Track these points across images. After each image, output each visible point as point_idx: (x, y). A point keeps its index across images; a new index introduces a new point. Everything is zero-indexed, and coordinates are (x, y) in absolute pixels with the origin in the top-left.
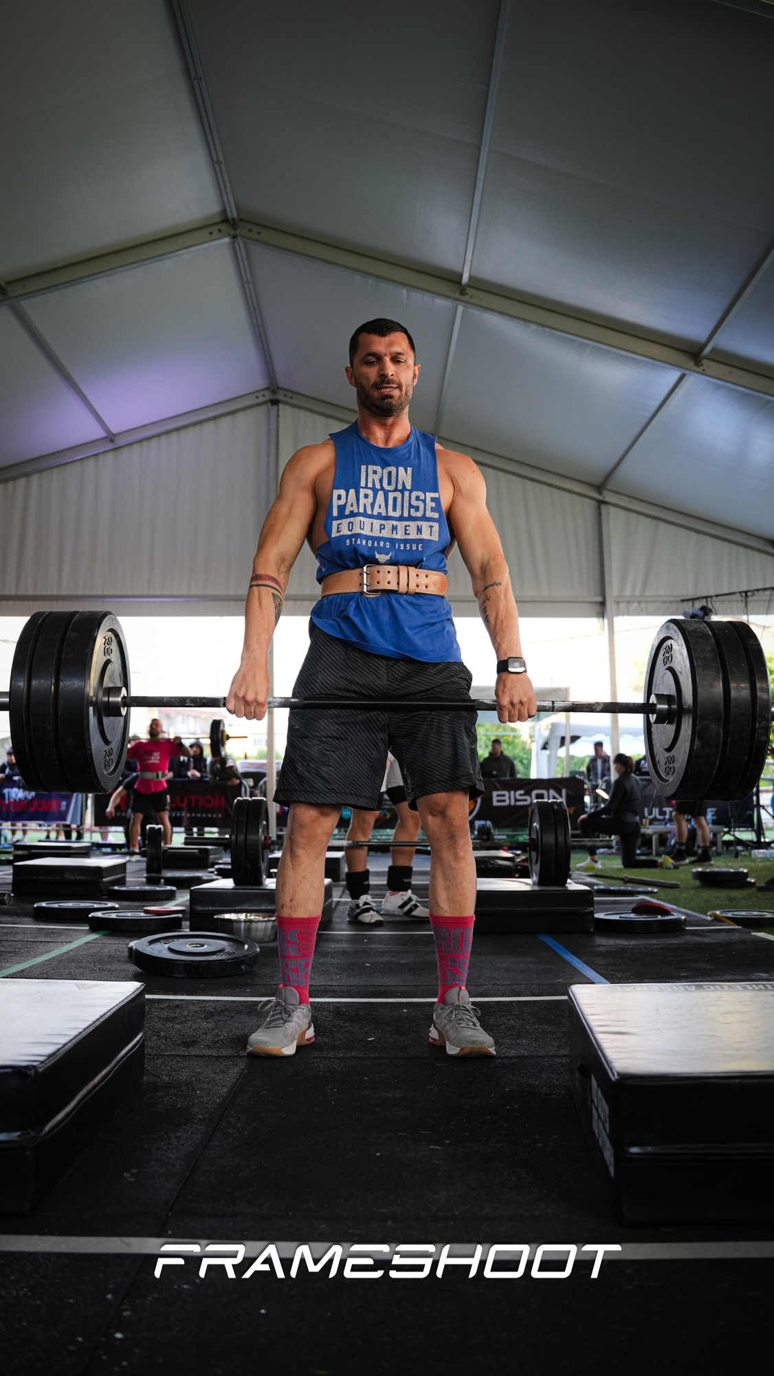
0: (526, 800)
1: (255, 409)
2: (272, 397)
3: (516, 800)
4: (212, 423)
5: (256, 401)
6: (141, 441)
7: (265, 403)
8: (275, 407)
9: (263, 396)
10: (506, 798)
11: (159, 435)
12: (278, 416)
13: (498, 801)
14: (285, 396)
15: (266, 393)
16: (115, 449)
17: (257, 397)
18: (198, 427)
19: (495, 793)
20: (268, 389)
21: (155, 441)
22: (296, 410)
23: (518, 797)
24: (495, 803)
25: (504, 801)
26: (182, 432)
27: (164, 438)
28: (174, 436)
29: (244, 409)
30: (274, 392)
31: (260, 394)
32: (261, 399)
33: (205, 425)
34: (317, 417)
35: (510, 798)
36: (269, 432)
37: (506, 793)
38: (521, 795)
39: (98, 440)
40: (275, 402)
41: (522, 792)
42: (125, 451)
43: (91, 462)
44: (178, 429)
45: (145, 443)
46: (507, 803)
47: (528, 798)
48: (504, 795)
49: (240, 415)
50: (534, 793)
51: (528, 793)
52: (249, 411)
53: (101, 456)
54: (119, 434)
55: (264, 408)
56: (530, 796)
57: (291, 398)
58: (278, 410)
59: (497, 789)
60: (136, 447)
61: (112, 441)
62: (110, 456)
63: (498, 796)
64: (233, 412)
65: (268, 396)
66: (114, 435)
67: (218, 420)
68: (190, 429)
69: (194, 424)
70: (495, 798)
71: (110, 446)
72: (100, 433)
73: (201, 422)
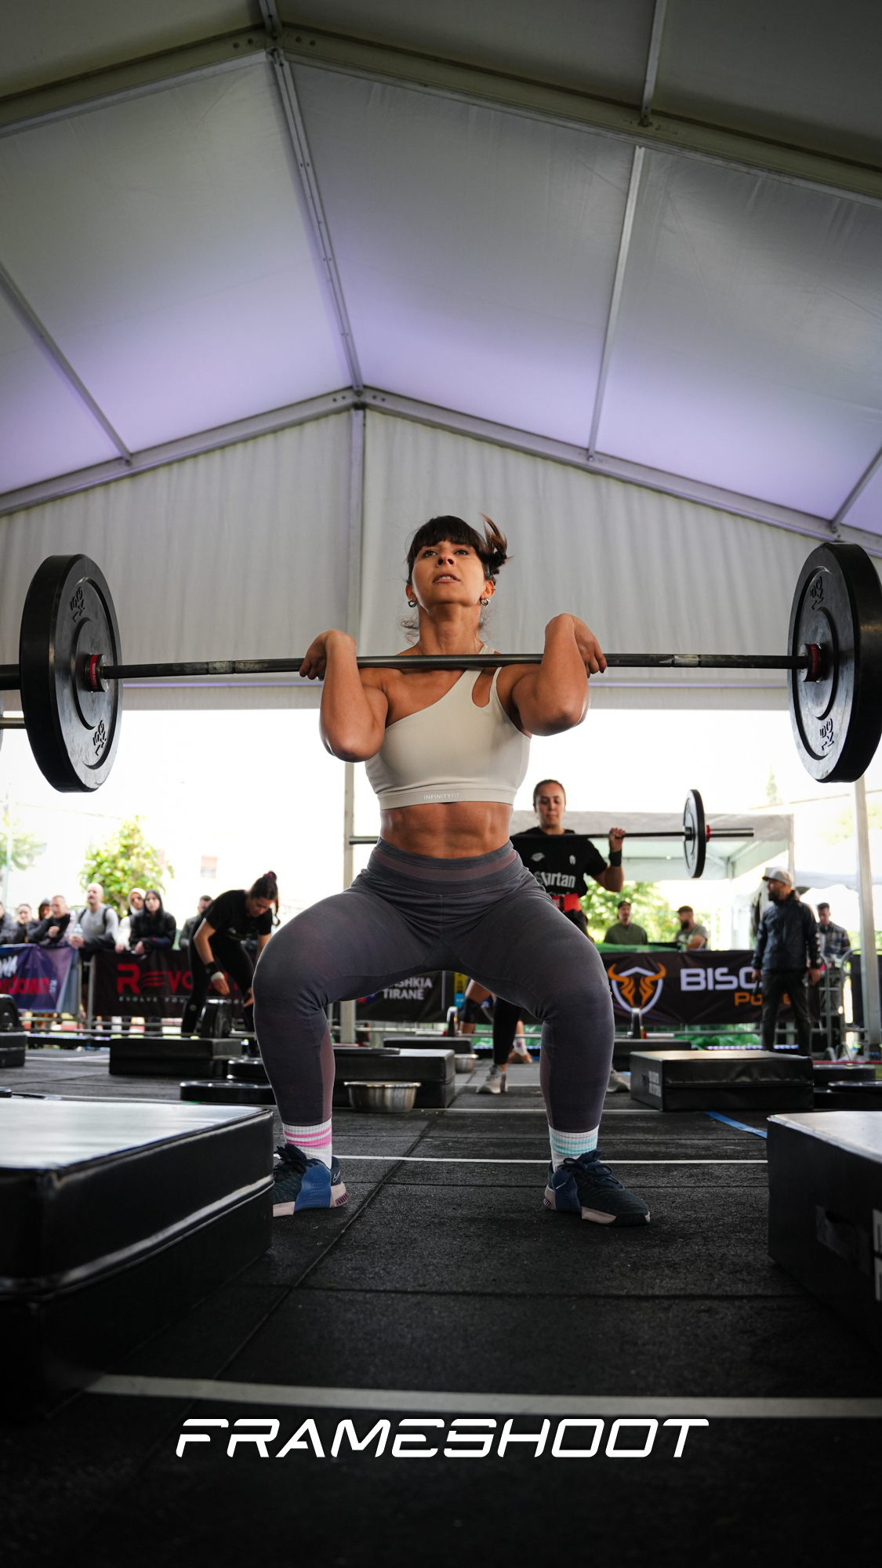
0: (730, 982)
1: (333, 419)
2: (356, 399)
3: (716, 982)
4: (270, 438)
5: (332, 405)
6: (170, 464)
7: (347, 409)
8: (361, 413)
9: (344, 398)
10: (701, 979)
11: (195, 456)
12: (364, 425)
13: (689, 984)
14: (374, 397)
15: (348, 394)
16: (133, 475)
17: (335, 400)
18: (250, 443)
19: (684, 972)
20: (350, 388)
21: (189, 464)
22: (391, 418)
23: (719, 978)
24: (684, 987)
25: (698, 983)
26: (229, 451)
27: (202, 459)
28: (217, 454)
29: (317, 418)
30: (358, 393)
31: (339, 396)
32: (341, 403)
33: (260, 440)
34: (420, 427)
35: (706, 979)
36: (350, 449)
37: (701, 971)
38: (723, 974)
39: (108, 462)
40: (361, 406)
41: (725, 970)
42: (146, 480)
43: (99, 492)
44: (222, 447)
45: (175, 466)
46: (702, 987)
47: (733, 978)
48: (698, 975)
49: (310, 428)
50: (743, 971)
51: (734, 972)
52: (323, 421)
53: (113, 485)
54: (139, 453)
55: (345, 415)
56: (738, 976)
57: (383, 400)
58: (365, 417)
59: (687, 966)
60: (162, 473)
61: (128, 463)
62: (126, 485)
63: (689, 975)
64: (301, 423)
65: (350, 399)
66: (132, 455)
67: (279, 433)
68: (240, 447)
69: (245, 440)
70: (684, 980)
71: (124, 470)
72: (110, 451)
73: (255, 437)
